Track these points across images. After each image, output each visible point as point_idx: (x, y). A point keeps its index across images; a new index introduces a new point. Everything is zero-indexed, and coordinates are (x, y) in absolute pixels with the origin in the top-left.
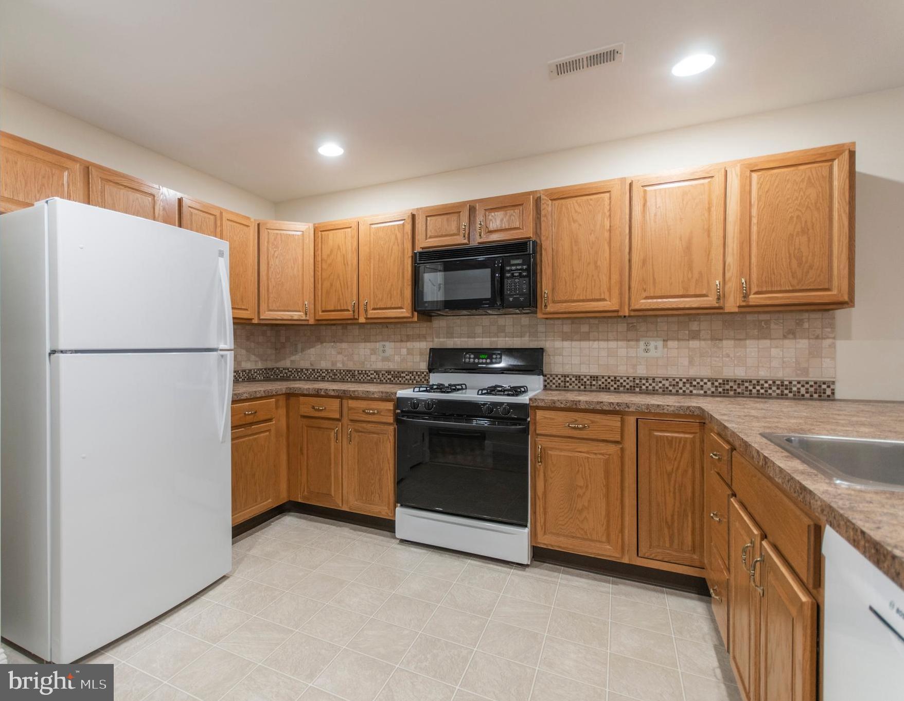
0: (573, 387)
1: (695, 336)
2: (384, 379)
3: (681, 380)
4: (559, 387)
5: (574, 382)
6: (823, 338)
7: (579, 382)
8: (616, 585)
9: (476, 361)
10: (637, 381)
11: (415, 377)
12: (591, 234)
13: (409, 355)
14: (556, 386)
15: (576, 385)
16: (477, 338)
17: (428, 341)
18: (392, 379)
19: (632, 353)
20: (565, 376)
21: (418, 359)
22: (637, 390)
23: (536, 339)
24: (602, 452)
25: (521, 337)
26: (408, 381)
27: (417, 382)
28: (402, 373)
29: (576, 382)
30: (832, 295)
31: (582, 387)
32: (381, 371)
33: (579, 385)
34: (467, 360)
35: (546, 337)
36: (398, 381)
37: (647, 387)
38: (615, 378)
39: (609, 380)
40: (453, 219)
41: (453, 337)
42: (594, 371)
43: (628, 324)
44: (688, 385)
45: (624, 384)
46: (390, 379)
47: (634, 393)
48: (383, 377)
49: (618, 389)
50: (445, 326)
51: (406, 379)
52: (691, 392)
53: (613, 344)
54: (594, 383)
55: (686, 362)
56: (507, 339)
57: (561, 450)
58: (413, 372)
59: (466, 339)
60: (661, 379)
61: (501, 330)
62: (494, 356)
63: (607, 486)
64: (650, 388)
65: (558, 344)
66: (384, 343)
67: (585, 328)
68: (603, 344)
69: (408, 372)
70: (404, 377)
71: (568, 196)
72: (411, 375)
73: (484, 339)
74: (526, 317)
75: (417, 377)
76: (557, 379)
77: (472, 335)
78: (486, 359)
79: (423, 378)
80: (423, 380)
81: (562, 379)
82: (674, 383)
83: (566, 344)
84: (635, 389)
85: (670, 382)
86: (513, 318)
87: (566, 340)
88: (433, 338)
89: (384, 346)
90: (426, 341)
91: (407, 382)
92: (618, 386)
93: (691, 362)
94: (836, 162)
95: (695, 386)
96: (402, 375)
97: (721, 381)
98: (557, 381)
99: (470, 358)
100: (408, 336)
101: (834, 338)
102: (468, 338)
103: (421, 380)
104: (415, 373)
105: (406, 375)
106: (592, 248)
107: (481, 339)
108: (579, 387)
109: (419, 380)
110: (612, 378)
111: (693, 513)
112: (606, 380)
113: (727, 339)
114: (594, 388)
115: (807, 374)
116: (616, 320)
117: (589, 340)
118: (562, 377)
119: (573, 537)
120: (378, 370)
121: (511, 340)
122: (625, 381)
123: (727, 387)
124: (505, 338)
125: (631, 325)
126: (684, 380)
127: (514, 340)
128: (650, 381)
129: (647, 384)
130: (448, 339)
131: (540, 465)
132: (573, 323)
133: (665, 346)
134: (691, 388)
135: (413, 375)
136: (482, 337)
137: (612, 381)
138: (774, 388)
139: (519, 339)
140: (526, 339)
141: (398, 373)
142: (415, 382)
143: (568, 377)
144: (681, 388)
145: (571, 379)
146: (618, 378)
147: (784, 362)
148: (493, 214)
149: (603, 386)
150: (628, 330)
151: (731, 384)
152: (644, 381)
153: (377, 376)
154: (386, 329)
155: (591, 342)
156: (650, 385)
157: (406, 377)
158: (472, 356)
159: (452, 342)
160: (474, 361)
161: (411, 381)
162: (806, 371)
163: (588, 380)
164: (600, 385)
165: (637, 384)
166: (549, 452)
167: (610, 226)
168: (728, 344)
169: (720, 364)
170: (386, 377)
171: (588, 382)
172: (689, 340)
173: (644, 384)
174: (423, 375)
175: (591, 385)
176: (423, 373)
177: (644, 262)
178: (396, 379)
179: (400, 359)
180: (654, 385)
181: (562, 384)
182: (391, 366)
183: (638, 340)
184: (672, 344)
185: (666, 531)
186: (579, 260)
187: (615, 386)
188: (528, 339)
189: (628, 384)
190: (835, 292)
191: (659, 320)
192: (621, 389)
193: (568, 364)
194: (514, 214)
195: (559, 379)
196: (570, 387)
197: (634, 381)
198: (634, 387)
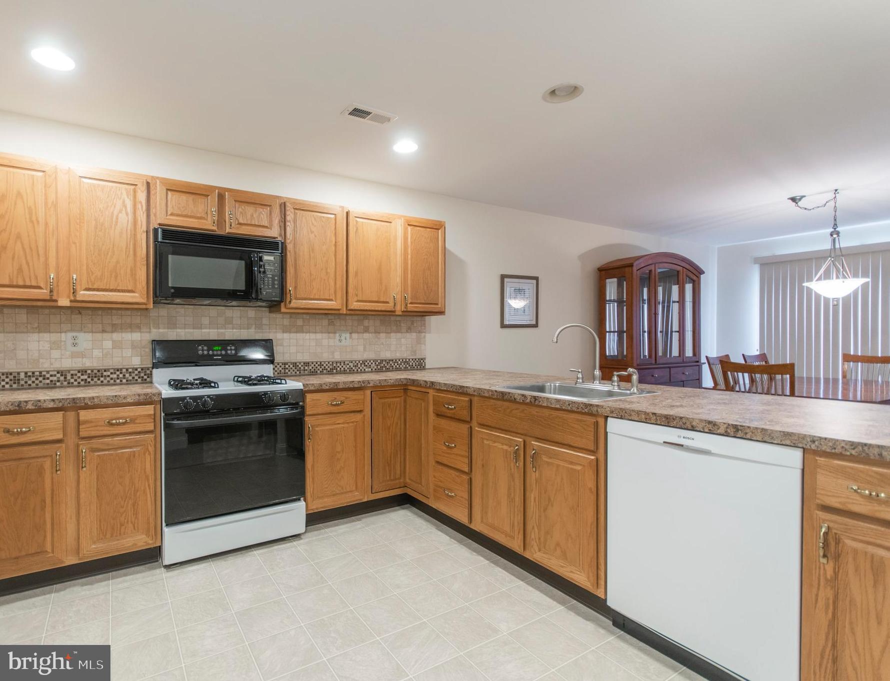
0: (291, 373)
1: (366, 330)
2: (76, 380)
3: (359, 362)
4: (281, 373)
5: (291, 368)
6: (422, 333)
7: (296, 368)
8: (361, 520)
9: (211, 352)
10: (335, 365)
11: (124, 375)
12: (323, 245)
13: (115, 348)
14: (278, 373)
15: (294, 371)
16: (203, 329)
17: (143, 332)
18: (89, 380)
19: (332, 342)
20: (285, 364)
21: (129, 354)
22: (335, 371)
23: (261, 331)
24: (352, 420)
25: (248, 329)
26: (115, 381)
27: (127, 381)
28: (105, 371)
29: (294, 368)
30: (437, 308)
31: (298, 372)
32: (69, 371)
33: (296, 370)
34: (200, 352)
35: (269, 330)
36: (99, 382)
37: (340, 369)
38: (321, 363)
39: (317, 365)
40: (200, 201)
41: (176, 328)
42: (307, 358)
43: (329, 320)
44: (363, 365)
45: (327, 367)
46: (86, 380)
47: (333, 374)
48: (72, 378)
49: (323, 372)
50: (166, 315)
51: (112, 379)
52: (365, 370)
53: (319, 336)
54: (306, 368)
55: (361, 348)
56: (234, 330)
57: (325, 425)
58: (121, 369)
59: (192, 330)
60: (348, 362)
61: (229, 322)
62: (229, 348)
63: (356, 447)
64: (342, 369)
65: (280, 336)
66: (75, 334)
67: (300, 322)
68: (313, 336)
69: (114, 369)
70: (109, 376)
71: (308, 209)
72: (118, 373)
73: (211, 330)
74: (253, 310)
75: (127, 375)
76: (278, 366)
77: (198, 326)
78: (221, 350)
79: (136, 375)
80: (136, 378)
81: (283, 366)
82: (356, 364)
83: (286, 335)
84: (333, 371)
85: (354, 364)
86: (240, 310)
87: (286, 332)
88: (150, 329)
89: (74, 338)
90: (141, 332)
91: (112, 382)
92: (323, 369)
93: (365, 349)
94: (440, 230)
95: (366, 366)
96: (105, 374)
97: (379, 361)
98: (278, 369)
99: (203, 350)
100: (113, 325)
101: (425, 332)
102: (193, 329)
103: (133, 378)
104: (124, 370)
105: (112, 373)
106: (324, 257)
107: (208, 330)
108: (296, 373)
109: (130, 378)
110: (319, 363)
111: (401, 451)
112: (315, 365)
113: (382, 332)
114: (306, 372)
115: (415, 355)
116: (321, 316)
117: (303, 332)
118: (283, 364)
119: (334, 495)
120: (65, 369)
121: (238, 332)
122: (327, 365)
123: (382, 365)
124: (233, 329)
125: (331, 321)
126: (361, 362)
127: (240, 332)
128: (342, 364)
129: (340, 367)
130: (170, 330)
131: (309, 442)
132: (291, 317)
133: (351, 337)
134: (365, 368)
135: (121, 373)
136: (209, 329)
137: (319, 365)
138: (403, 364)
139: (246, 331)
140: (252, 330)
141: (99, 371)
142: (124, 381)
143: (287, 364)
144: (359, 368)
145: (289, 366)
146: (322, 363)
147: (407, 347)
148: (243, 207)
149: (313, 370)
150: (329, 325)
151: (384, 363)
152: (338, 364)
153: (62, 378)
154: (79, 316)
155: (304, 334)
156: (342, 367)
157: (112, 376)
158: (205, 348)
159: (175, 333)
160: (208, 354)
161: (118, 381)
162: (415, 352)
163: (302, 366)
164: (311, 370)
165: (335, 367)
166: (316, 429)
167: (336, 242)
168: (383, 335)
169: (379, 350)
170: (79, 377)
171: (302, 368)
172: (363, 333)
173: (339, 367)
174: (136, 372)
175: (304, 370)
176: (136, 370)
177: (356, 274)
178: (96, 379)
179: (101, 354)
180: (344, 366)
181: (283, 371)
182: (87, 363)
183: (335, 333)
184: (355, 336)
185: (387, 468)
186: (315, 265)
187: (321, 369)
188: (254, 330)
189: (329, 367)
190: (440, 306)
191: (347, 318)
192: (325, 371)
193: (287, 353)
194: (263, 213)
195: (280, 366)
196: (289, 373)
197: (333, 365)
198: (333, 369)
